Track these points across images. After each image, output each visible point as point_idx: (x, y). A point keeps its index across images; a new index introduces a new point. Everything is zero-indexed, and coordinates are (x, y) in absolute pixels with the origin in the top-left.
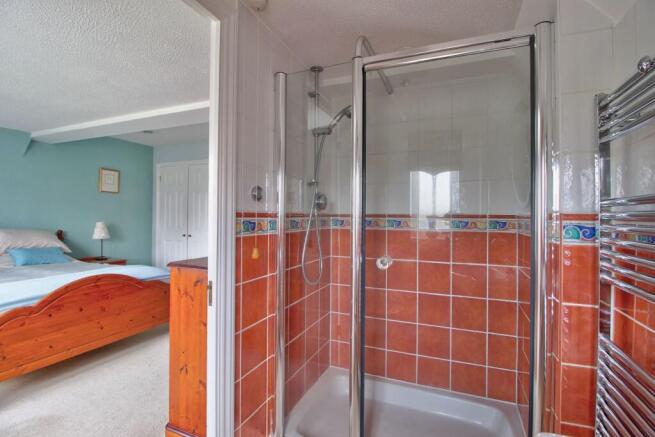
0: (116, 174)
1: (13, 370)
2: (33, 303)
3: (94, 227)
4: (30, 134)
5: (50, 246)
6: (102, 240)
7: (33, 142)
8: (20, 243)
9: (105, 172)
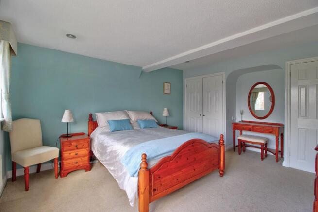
0: (169, 84)
1: (164, 191)
2: (171, 154)
3: (163, 110)
4: (141, 68)
5: (150, 119)
6: (166, 117)
7: (142, 72)
8: (141, 118)
9: (165, 84)
